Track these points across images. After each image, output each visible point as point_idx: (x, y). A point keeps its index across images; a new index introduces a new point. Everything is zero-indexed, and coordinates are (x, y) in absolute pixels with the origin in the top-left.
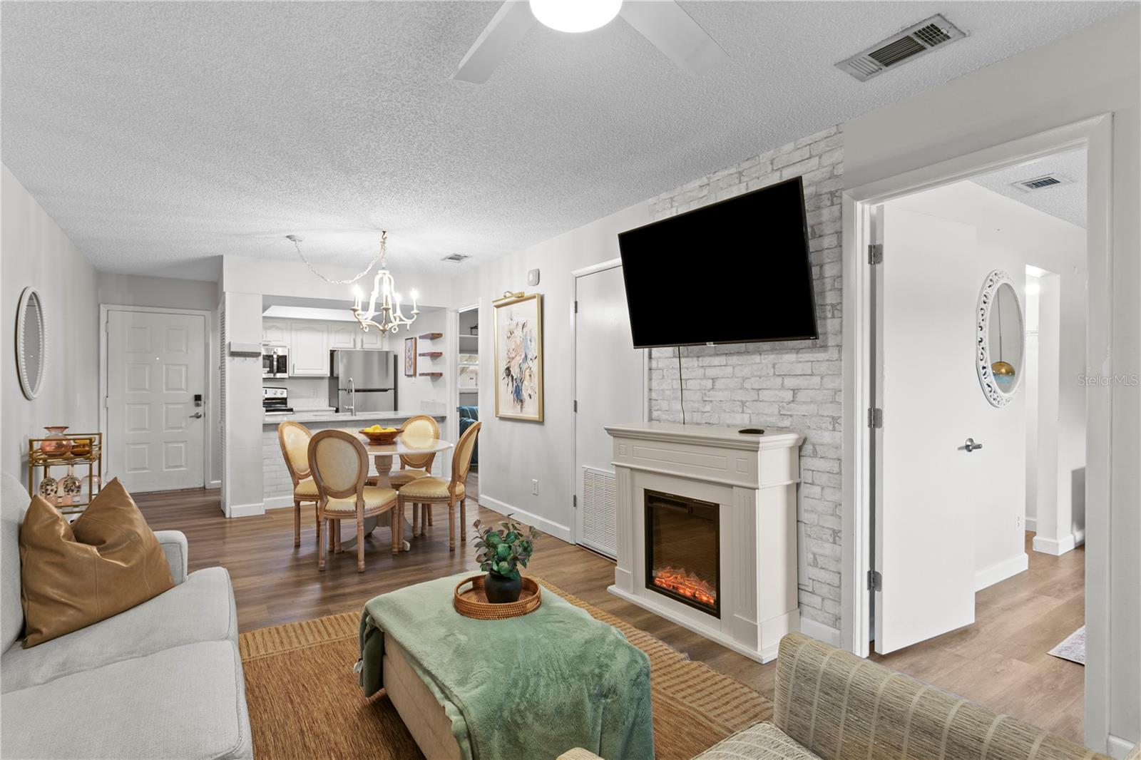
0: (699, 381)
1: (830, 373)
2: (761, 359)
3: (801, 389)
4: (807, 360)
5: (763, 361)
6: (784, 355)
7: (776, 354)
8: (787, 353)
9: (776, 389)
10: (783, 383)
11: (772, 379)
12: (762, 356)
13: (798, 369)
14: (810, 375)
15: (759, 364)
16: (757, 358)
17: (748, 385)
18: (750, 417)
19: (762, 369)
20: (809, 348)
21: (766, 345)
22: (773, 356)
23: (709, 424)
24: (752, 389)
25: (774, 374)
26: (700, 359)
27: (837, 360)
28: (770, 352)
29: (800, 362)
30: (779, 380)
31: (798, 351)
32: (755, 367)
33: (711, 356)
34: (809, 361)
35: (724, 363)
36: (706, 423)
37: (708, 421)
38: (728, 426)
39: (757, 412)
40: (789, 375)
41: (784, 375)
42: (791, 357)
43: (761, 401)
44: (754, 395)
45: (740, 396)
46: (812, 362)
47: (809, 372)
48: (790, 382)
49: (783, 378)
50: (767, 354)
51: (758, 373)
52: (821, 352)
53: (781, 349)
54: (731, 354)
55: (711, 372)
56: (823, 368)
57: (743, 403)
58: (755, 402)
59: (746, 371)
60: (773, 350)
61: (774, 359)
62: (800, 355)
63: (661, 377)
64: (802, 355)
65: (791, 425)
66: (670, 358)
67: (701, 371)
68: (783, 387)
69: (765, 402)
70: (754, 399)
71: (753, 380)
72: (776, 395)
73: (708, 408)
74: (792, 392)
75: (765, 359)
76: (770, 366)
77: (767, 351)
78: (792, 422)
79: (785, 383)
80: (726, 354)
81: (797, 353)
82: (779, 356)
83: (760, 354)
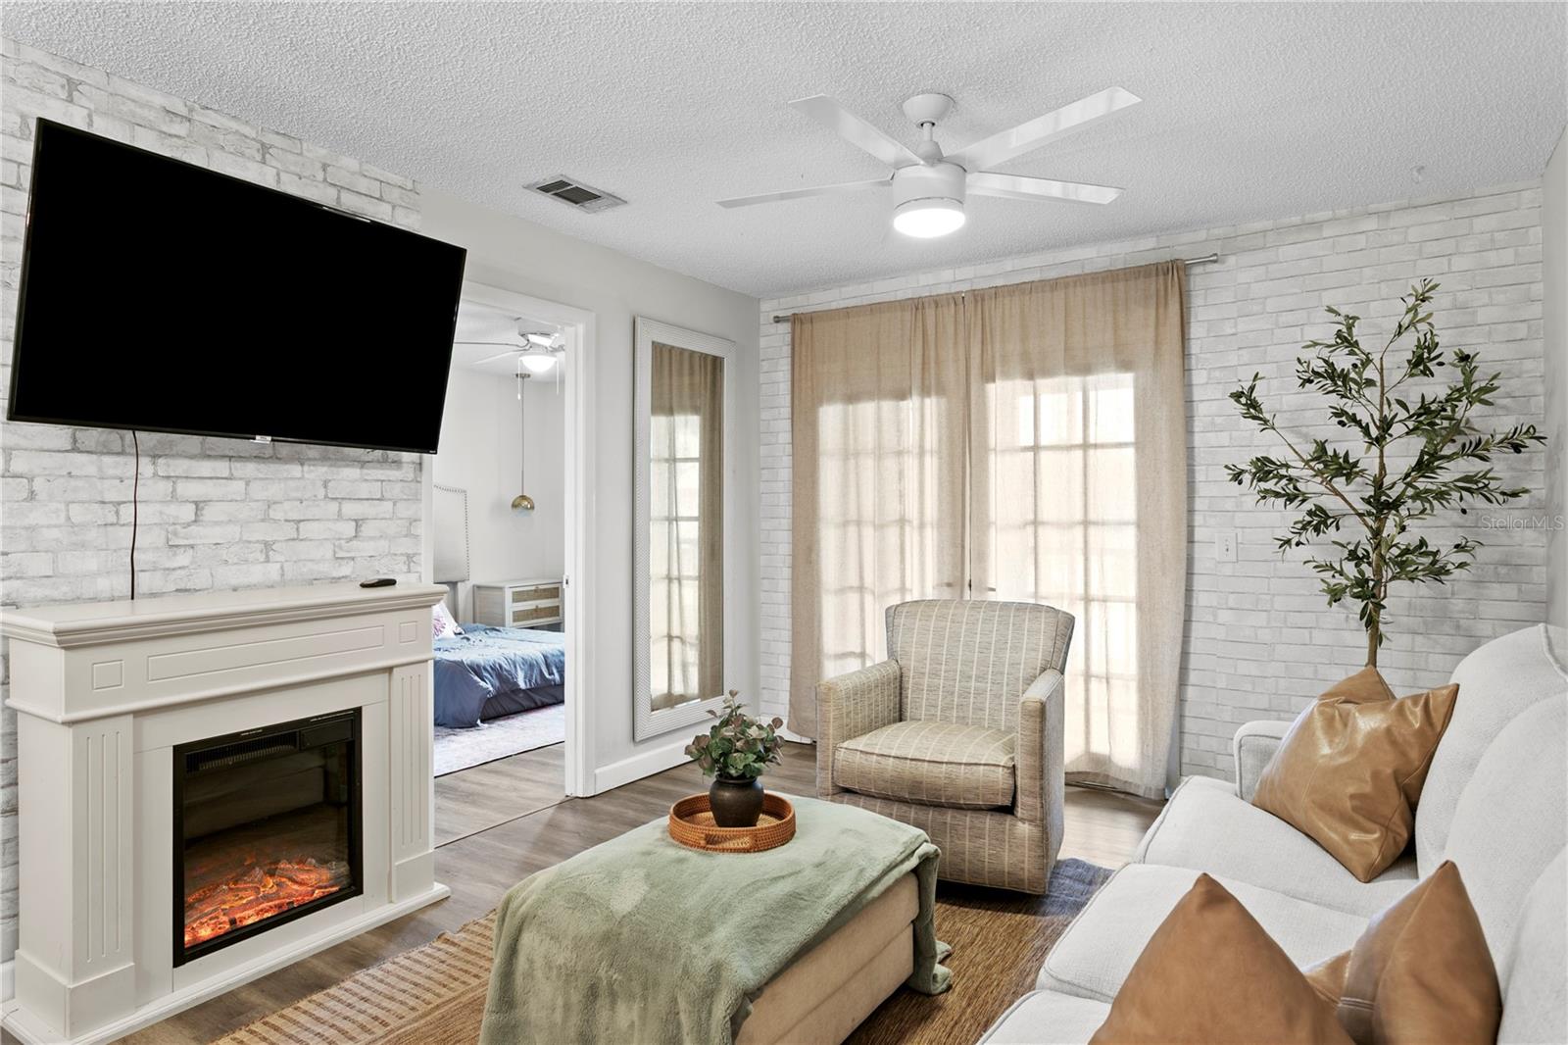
0: (158, 507)
1: (405, 497)
2: (303, 471)
3: (367, 519)
4: (375, 478)
5: (306, 476)
6: (340, 469)
7: (331, 466)
8: (347, 466)
9: (329, 520)
10: (340, 510)
11: (322, 503)
12: (306, 468)
13: (364, 490)
14: (378, 499)
15: (299, 479)
16: (295, 470)
17: (277, 513)
18: (282, 568)
19: (304, 487)
20: (378, 462)
21: (313, 450)
22: (325, 469)
23: (186, 590)
24: (286, 521)
25: (326, 497)
26: (161, 461)
27: (412, 481)
28: (320, 462)
29: (366, 480)
30: (334, 506)
31: (363, 464)
32: (292, 484)
33: (192, 457)
34: (378, 481)
35: (226, 474)
36: (177, 590)
37: (182, 586)
38: (235, 590)
39: (295, 559)
40: (350, 499)
41: (343, 499)
42: (351, 473)
43: (302, 540)
44: (289, 531)
45: (260, 532)
46: (382, 481)
47: (379, 496)
48: (350, 509)
49: (340, 503)
50: (314, 465)
51: (298, 495)
52: (394, 469)
53: (337, 460)
54: (240, 458)
55: (191, 490)
56: (396, 490)
57: (268, 546)
58: (291, 543)
59: (274, 490)
60: (324, 459)
61: (326, 472)
62: (365, 471)
63: (25, 495)
64: (369, 472)
65: (353, 572)
66: (67, 451)
67: (167, 486)
68: (340, 516)
69: (311, 540)
70: (292, 537)
71: (287, 505)
72: (330, 529)
73: (183, 559)
74: (354, 524)
75: (310, 472)
76: (320, 484)
77: (315, 459)
78: (354, 568)
79: (343, 510)
80: (230, 458)
81: (362, 467)
82: (335, 469)
83: (302, 464)
